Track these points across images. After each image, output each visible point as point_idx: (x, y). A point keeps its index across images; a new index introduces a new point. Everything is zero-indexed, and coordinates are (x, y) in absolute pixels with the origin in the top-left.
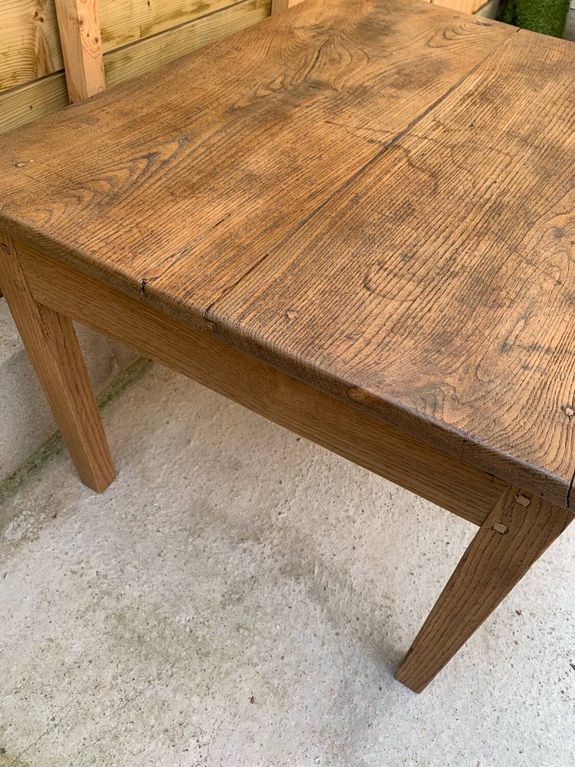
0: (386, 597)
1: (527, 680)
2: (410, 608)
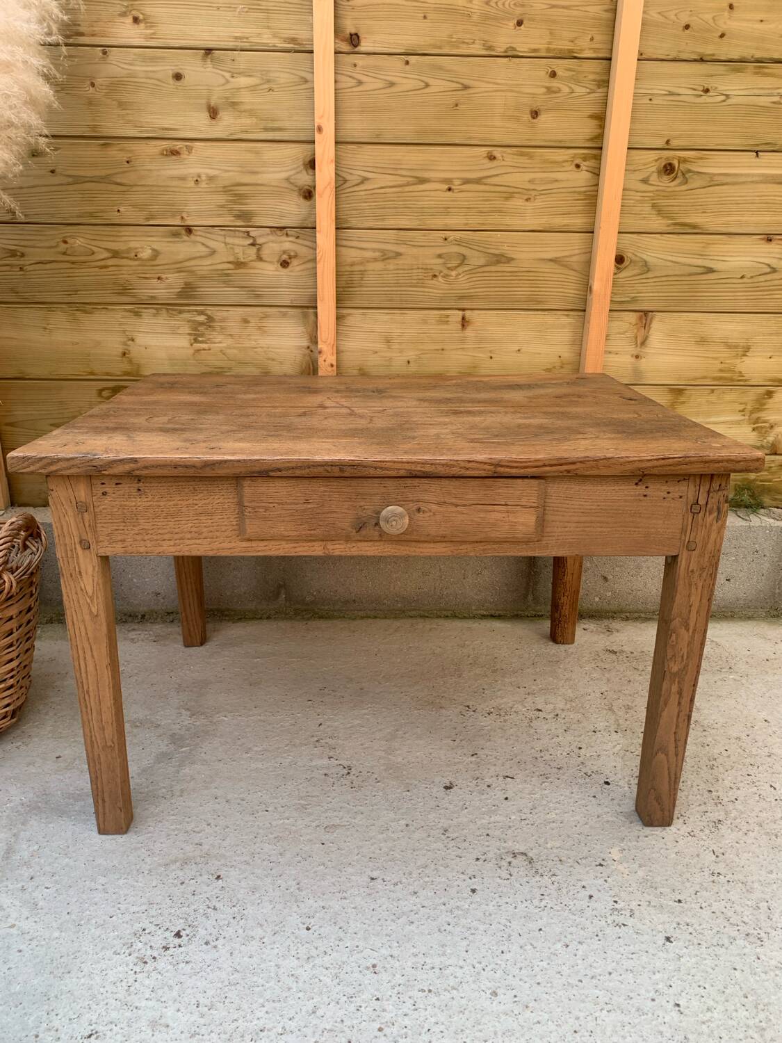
0: (182, 791)
1: (144, 900)
2: (179, 808)
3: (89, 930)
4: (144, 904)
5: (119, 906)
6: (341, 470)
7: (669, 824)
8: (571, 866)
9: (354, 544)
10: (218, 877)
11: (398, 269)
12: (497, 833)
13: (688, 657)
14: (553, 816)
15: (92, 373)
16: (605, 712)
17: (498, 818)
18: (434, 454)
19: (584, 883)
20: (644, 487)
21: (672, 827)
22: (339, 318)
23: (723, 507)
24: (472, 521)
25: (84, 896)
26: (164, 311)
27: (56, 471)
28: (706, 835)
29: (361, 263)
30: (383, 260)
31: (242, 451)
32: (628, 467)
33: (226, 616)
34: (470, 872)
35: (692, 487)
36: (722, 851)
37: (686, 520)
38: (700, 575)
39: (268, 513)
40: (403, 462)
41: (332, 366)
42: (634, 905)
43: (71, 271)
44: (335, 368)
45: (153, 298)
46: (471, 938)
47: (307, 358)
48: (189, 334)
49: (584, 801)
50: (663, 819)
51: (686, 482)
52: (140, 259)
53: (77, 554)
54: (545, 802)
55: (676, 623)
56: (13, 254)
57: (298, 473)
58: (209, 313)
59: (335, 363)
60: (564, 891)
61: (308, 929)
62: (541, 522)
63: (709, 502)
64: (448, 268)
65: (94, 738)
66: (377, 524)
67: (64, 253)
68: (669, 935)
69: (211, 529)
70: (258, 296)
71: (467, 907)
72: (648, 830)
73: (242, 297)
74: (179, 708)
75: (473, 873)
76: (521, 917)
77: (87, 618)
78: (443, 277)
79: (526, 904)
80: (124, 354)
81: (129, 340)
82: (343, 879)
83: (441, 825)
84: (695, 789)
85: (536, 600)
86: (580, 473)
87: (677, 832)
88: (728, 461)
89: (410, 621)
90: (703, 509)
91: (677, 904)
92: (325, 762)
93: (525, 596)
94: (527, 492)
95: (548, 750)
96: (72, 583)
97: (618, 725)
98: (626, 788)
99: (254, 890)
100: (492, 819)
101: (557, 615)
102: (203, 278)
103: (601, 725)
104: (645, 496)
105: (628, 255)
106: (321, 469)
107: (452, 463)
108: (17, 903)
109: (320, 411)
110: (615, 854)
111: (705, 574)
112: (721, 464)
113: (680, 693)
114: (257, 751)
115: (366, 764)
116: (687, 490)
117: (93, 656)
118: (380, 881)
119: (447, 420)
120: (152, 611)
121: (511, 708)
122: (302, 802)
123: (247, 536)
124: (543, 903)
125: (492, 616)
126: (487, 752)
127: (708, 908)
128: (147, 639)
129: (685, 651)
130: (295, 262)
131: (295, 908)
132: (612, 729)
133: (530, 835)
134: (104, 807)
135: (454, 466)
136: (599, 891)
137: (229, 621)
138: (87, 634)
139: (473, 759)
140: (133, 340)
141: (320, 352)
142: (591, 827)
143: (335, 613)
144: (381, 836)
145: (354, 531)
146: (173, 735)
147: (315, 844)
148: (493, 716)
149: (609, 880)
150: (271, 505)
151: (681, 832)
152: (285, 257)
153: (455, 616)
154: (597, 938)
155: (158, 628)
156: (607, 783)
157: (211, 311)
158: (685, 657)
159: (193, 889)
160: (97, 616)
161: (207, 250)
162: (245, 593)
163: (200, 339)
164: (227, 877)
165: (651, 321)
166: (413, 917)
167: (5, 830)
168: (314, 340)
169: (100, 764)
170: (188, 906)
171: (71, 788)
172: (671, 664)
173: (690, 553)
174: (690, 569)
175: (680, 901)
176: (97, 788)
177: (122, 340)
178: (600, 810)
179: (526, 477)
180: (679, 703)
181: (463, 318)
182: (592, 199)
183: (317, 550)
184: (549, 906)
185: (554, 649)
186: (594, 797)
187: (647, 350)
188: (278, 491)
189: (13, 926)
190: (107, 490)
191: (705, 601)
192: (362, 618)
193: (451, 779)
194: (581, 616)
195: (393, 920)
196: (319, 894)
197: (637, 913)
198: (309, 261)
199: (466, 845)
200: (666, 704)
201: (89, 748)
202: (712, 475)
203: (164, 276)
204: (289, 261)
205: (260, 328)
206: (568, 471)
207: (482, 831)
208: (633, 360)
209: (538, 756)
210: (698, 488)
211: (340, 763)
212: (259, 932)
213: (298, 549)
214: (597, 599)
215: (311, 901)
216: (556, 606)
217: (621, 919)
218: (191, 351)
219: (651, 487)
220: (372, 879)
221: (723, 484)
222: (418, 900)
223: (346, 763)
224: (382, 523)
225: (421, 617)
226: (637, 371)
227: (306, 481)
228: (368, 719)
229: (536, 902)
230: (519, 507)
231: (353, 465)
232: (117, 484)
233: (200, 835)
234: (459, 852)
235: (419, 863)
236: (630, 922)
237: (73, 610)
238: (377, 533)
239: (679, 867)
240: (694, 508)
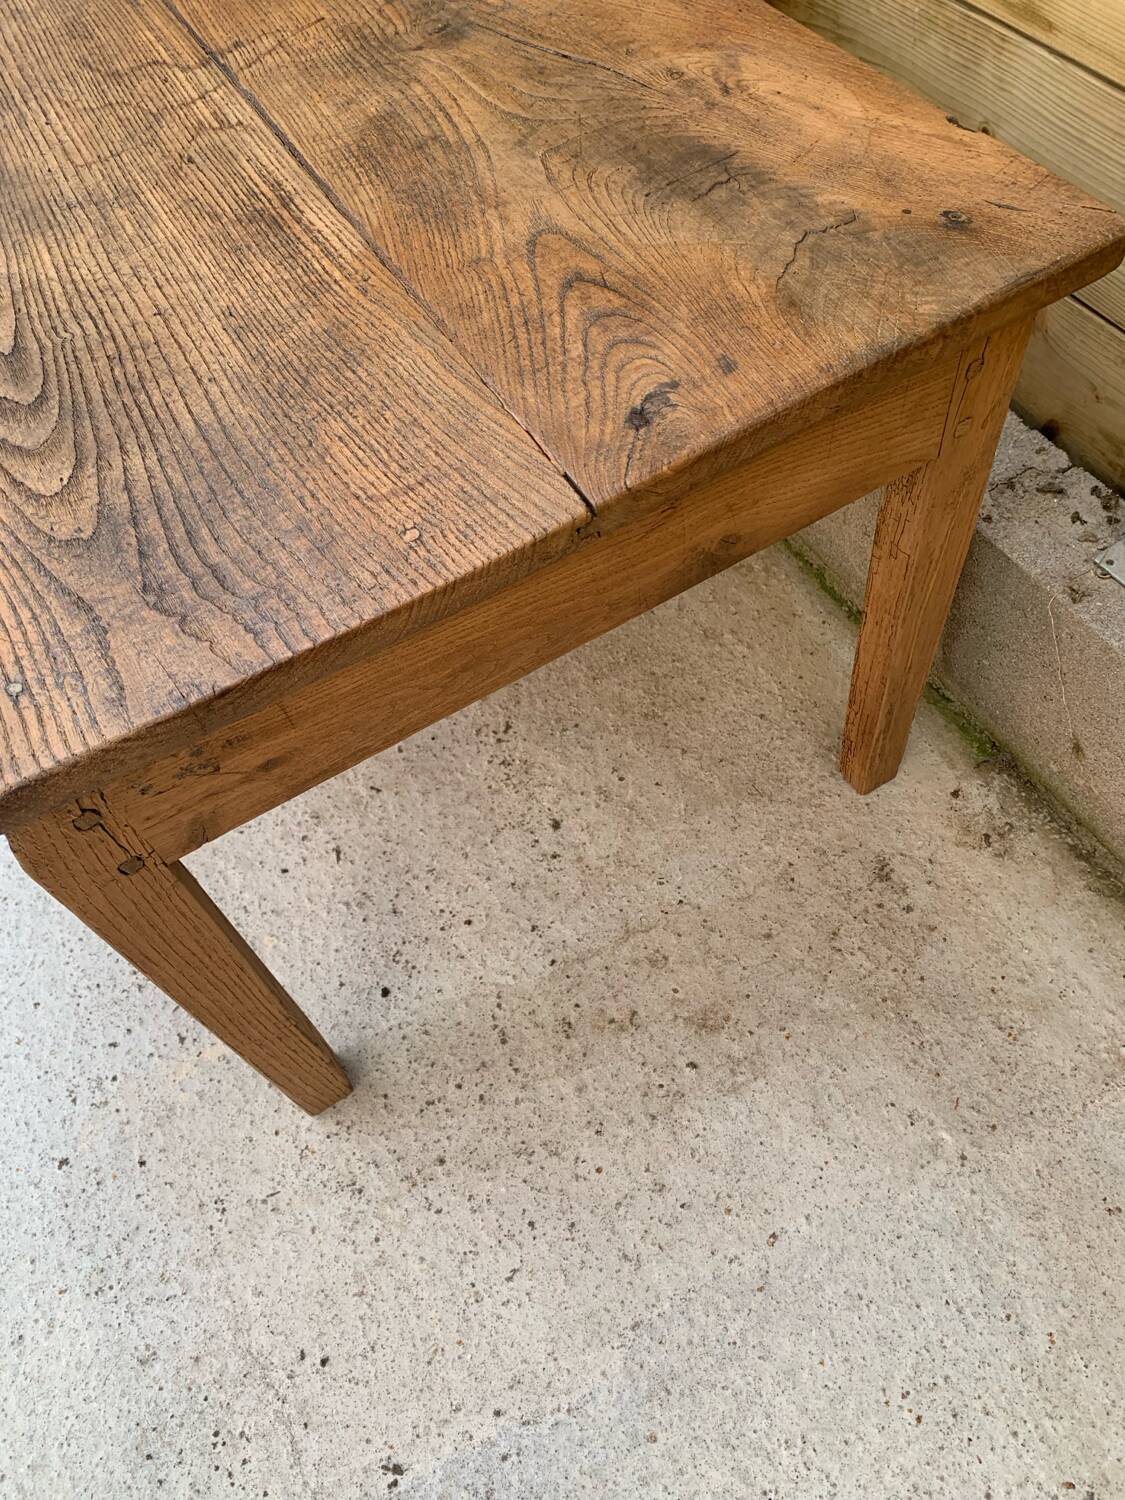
19: (140, 1028)
21: (309, 1118)
36: (282, 1206)
49: (324, 974)
54: (298, 922)
60: (116, 1009)
68: (73, 1162)
76: (50, 976)
79: (76, 973)
84: (440, 1134)
87: (303, 1129)
91: (132, 1161)
95: (439, 879)
98: (384, 1025)
110: (212, 1053)
124: (85, 992)
127: (142, 1206)
136: (130, 1053)
139: (365, 792)
149: (156, 1058)
151: (299, 1135)
154: (41, 1075)
156: (386, 992)
184: (85, 1000)
186: (346, 985)
197: (100, 1112)
217: (81, 1095)
229: (85, 983)
236: (83, 1107)
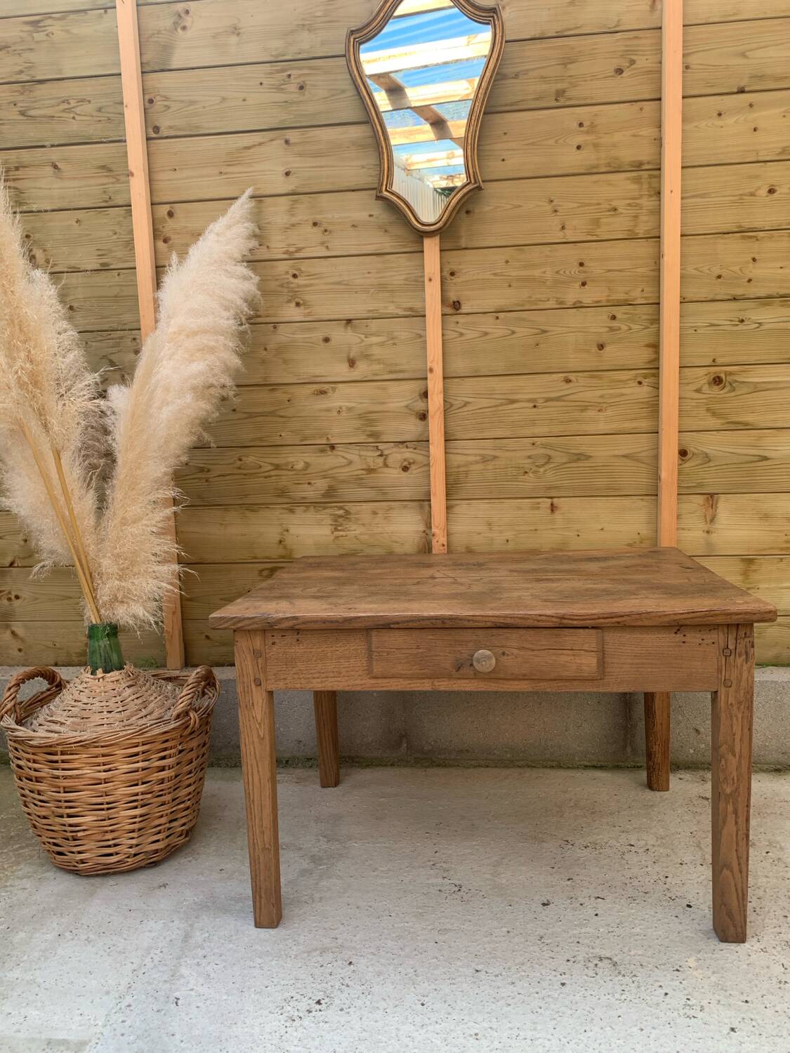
0: (321, 898)
1: (292, 977)
2: (319, 911)
3: (250, 995)
4: (292, 979)
5: (273, 979)
6: (443, 623)
7: (743, 941)
8: (651, 970)
9: (455, 682)
10: (350, 963)
11: (495, 469)
12: (587, 941)
13: (738, 780)
14: (637, 930)
15: (255, 558)
16: (693, 848)
17: (588, 930)
18: (513, 610)
19: (660, 984)
20: (682, 636)
21: (746, 944)
22: (448, 508)
23: (750, 651)
24: (546, 662)
25: (245, 972)
26: (312, 507)
27: (241, 627)
28: (778, 952)
29: (465, 466)
30: (483, 462)
31: (371, 611)
32: (666, 619)
33: (357, 762)
34: (561, 970)
35: (721, 635)
37: (720, 662)
38: (739, 708)
39: (390, 656)
40: (489, 616)
41: (443, 545)
42: (704, 1003)
43: (242, 480)
44: (446, 547)
45: (304, 498)
46: (559, 1019)
47: (424, 540)
48: (331, 525)
49: (666, 920)
50: (737, 936)
51: (715, 631)
52: (295, 470)
53: (252, 689)
54: (631, 919)
55: (723, 749)
56: (202, 470)
57: (411, 625)
58: (347, 508)
59: (445, 543)
60: (643, 988)
61: (423, 1005)
62: (602, 663)
63: (737, 647)
64: (537, 466)
65: (255, 841)
66: (472, 665)
67: (239, 468)
68: (734, 1027)
69: (348, 669)
70: (385, 494)
71: (556, 996)
72: (724, 945)
73: (371, 494)
74: (317, 835)
75: (564, 971)
76: (603, 1007)
77: (256, 740)
78: (532, 473)
79: (609, 997)
80: (281, 542)
81: (285, 531)
82: (453, 969)
83: (537, 933)
84: (771, 914)
85: (634, 751)
86: (628, 625)
87: (752, 948)
88: (746, 613)
89: (519, 770)
90: (733, 652)
91: (744, 1004)
92: (440, 881)
93: (625, 747)
94: (588, 639)
95: (637, 878)
96: (246, 713)
97: (704, 859)
98: (707, 911)
99: (379, 974)
100: (583, 931)
101: (651, 763)
102: (343, 481)
103: (687, 859)
104: (684, 642)
105: (691, 449)
106: (428, 622)
107: (526, 616)
108: (195, 974)
109: (430, 581)
110: (692, 962)
111: (742, 707)
112: (740, 616)
113: (735, 812)
114: (382, 871)
115: (474, 884)
116: (718, 637)
117: (258, 772)
118: (483, 973)
119: (530, 586)
120: (294, 757)
121: (606, 843)
122: (420, 911)
123: (374, 675)
124: (623, 997)
125: (595, 767)
126: (581, 877)
127: (772, 1008)
128: (290, 780)
129: (735, 774)
130: (413, 467)
131: (413, 990)
132: (699, 862)
133: (616, 944)
134: (260, 901)
135: (528, 618)
136: (674, 990)
137: (359, 767)
138: (255, 753)
139: (569, 883)
140: (288, 531)
141: (433, 535)
142: (672, 941)
143: (451, 763)
144: (485, 939)
145: (454, 670)
146: (313, 856)
147: (429, 942)
148: (589, 850)
149: (684, 982)
150: (392, 650)
151: (754, 948)
152: (405, 463)
153: (560, 767)
154: (669, 1026)
155: (299, 772)
156: (689, 906)
157: (348, 506)
158: (736, 781)
159: (330, 971)
160: (263, 739)
161: (345, 461)
162: (372, 742)
163: (339, 528)
164: (357, 963)
165: (717, 503)
166: (510, 1001)
167: (183, 921)
168: (429, 525)
169: (259, 863)
170: (327, 983)
171: (233, 893)
172: (725, 787)
173: (727, 689)
174: (729, 703)
175: (747, 1002)
176: (256, 885)
177: (279, 531)
178: (681, 928)
179: (587, 628)
180: (736, 823)
181: (552, 505)
182: (654, 408)
183: (426, 686)
184: (628, 999)
185: (650, 795)
186: (677, 917)
187: (717, 526)
188: (396, 639)
189: (192, 990)
190: (275, 640)
191: (746, 730)
192: (475, 767)
193: (548, 898)
194: (677, 767)
195: (493, 1002)
196: (432, 980)
197: (706, 1009)
198: (425, 465)
199: (556, 949)
200: (724, 822)
201: (252, 852)
202: (738, 625)
203: (312, 482)
204: (408, 466)
205: (385, 518)
206: (619, 623)
207: (573, 939)
208: (705, 535)
209: (627, 882)
210: (726, 635)
211: (453, 882)
212: (383, 1005)
213: (412, 685)
214: (692, 751)
215: (426, 984)
216: (650, 756)
217: (692, 1013)
218: (333, 538)
219: (688, 635)
220: (477, 971)
221: (748, 633)
222: (515, 989)
223: (457, 883)
224: (475, 663)
225: (528, 767)
226: (709, 545)
227: (418, 631)
228: (477, 849)
229: (617, 996)
230: (582, 651)
231: (451, 618)
232: (283, 636)
233: (336, 931)
234: (552, 954)
235: (517, 961)
236: (700, 1015)
237: (246, 733)
238: (472, 672)
239: (750, 975)
240: (726, 652)
